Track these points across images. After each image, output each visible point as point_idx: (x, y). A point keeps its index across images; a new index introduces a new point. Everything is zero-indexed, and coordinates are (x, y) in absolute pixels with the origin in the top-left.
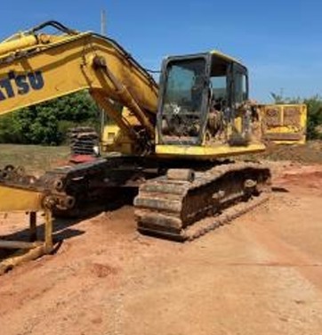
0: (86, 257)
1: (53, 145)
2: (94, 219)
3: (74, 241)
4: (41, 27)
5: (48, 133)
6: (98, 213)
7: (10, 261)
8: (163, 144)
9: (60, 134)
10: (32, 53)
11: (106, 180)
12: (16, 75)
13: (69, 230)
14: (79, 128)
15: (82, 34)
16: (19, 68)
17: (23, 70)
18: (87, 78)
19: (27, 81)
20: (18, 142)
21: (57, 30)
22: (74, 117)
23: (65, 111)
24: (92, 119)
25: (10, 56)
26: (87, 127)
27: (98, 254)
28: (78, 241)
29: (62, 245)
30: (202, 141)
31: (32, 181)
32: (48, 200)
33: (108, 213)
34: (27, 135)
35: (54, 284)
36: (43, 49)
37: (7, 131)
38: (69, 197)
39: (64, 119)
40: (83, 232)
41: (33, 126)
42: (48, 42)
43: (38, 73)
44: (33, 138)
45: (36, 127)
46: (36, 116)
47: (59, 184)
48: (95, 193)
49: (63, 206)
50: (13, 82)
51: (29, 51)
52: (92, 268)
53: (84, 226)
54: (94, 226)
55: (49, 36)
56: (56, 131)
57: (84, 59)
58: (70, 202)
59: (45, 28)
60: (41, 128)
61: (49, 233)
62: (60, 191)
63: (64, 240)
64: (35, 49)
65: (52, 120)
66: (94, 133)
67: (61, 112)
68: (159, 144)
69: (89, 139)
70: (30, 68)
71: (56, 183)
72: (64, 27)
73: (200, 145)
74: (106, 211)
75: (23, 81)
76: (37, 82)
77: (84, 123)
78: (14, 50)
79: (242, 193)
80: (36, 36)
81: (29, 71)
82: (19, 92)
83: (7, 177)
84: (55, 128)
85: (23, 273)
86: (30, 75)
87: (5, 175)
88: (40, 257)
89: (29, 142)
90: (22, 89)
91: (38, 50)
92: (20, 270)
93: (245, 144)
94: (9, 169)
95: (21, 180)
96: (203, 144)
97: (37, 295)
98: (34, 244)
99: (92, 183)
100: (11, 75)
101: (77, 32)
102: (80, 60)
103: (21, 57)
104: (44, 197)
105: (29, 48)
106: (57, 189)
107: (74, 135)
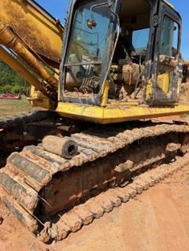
8: (64, 101)
11: (25, 133)
30: (101, 101)
68: (61, 101)
73: (99, 106)
79: (163, 156)
93: (171, 104)
96: (103, 104)
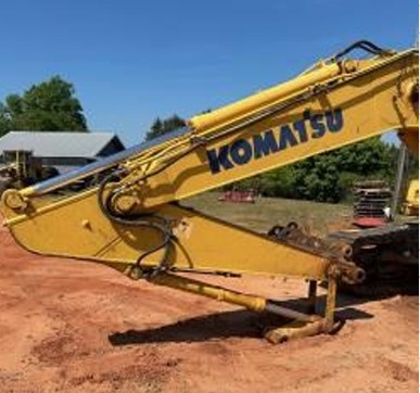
0: (376, 349)
1: (330, 202)
2: (385, 301)
3: (358, 325)
4: (347, 51)
5: (325, 187)
6: (392, 295)
7: (285, 331)
9: (340, 189)
10: (334, 86)
11: (407, 254)
12: (312, 115)
13: (353, 309)
14: (367, 182)
15: (400, 54)
16: (315, 106)
17: (320, 108)
18: (400, 115)
19: (324, 121)
20: (289, 196)
21: (366, 53)
22: (361, 168)
23: (349, 161)
24: (383, 171)
25: (309, 92)
26: (378, 181)
27: (393, 348)
28: (365, 326)
29: (345, 326)
31: (316, 244)
32: (334, 269)
33: (406, 297)
34: (301, 188)
35: (336, 372)
36: (347, 79)
37: (279, 183)
38: (359, 269)
39: (348, 170)
40: (371, 316)
41: (308, 179)
42: (354, 70)
43: (338, 110)
44: (307, 193)
45: (312, 179)
46: (314, 166)
47: (348, 252)
48: (390, 269)
49: (351, 279)
50: (308, 123)
51: (331, 83)
52: (386, 364)
53: (371, 308)
54: (386, 311)
55: (355, 62)
56: (335, 185)
57: (399, 88)
58: (360, 275)
59: (352, 52)
60: (317, 181)
61: (331, 308)
62: (348, 260)
63: (348, 321)
64: (336, 81)
65: (332, 172)
66: (387, 190)
67: (344, 162)
69: (380, 197)
70: (329, 104)
71: (344, 249)
72: (375, 48)
74: (403, 294)
75: (319, 122)
76: (334, 122)
77: (373, 176)
78: (312, 84)
80: (339, 64)
81: (327, 108)
82: (314, 136)
83: (290, 236)
84: (334, 182)
85: (300, 348)
86: (328, 114)
87: (288, 233)
88: (318, 334)
89: (301, 196)
90: (317, 131)
91: (341, 81)
92: (296, 344)
94: (293, 227)
95: (304, 241)
97: (316, 379)
98: (312, 318)
99: (387, 256)
100: (307, 114)
101: (393, 51)
102: (393, 90)
103: (320, 92)
104: (329, 266)
105: (331, 80)
106: (345, 258)
107: (359, 190)
